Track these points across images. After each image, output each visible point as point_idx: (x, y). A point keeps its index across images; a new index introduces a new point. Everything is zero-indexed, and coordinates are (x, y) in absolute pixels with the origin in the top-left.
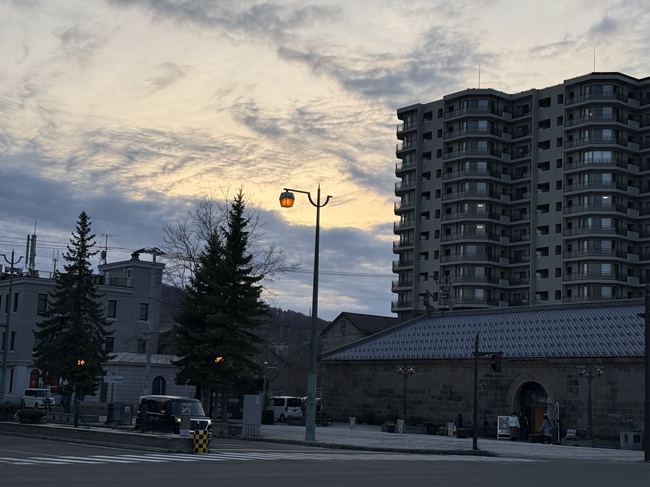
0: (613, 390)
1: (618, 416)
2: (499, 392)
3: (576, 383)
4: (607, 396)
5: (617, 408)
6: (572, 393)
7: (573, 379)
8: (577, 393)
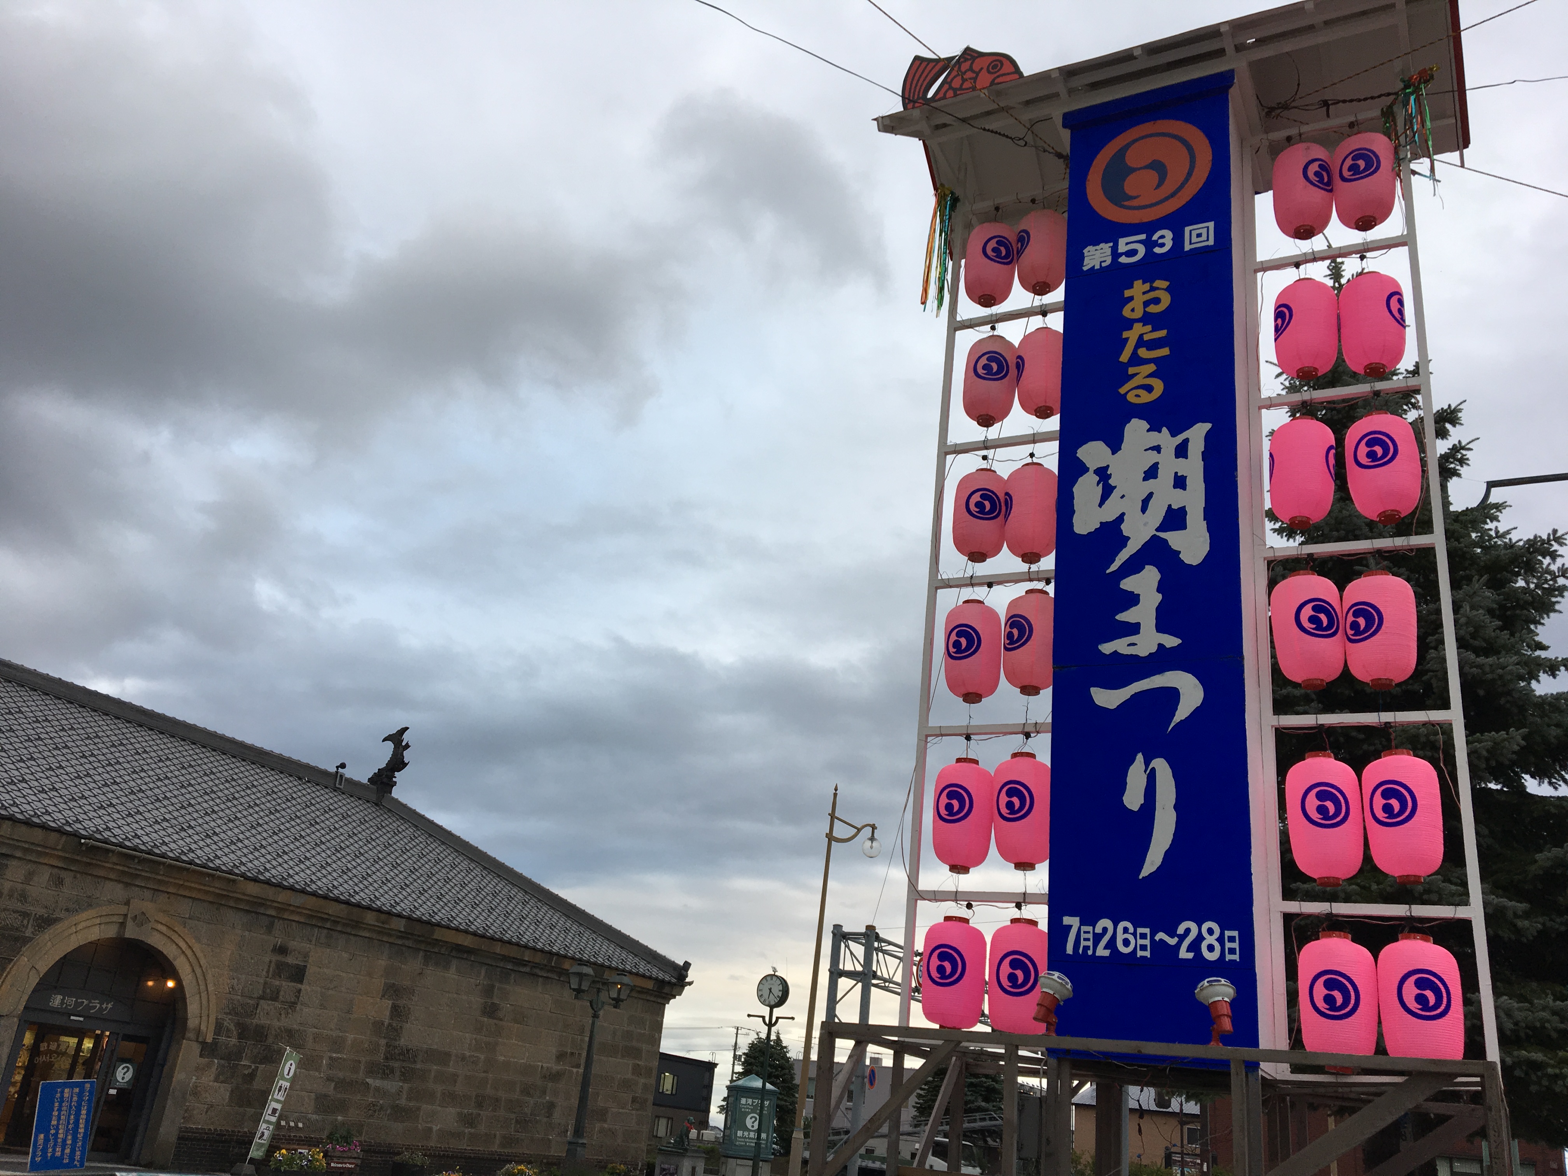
0: (397, 1012)
1: (391, 1085)
3: (298, 974)
4: (378, 1025)
5: (396, 1065)
6: (278, 1005)
7: (290, 960)
8: (293, 1005)
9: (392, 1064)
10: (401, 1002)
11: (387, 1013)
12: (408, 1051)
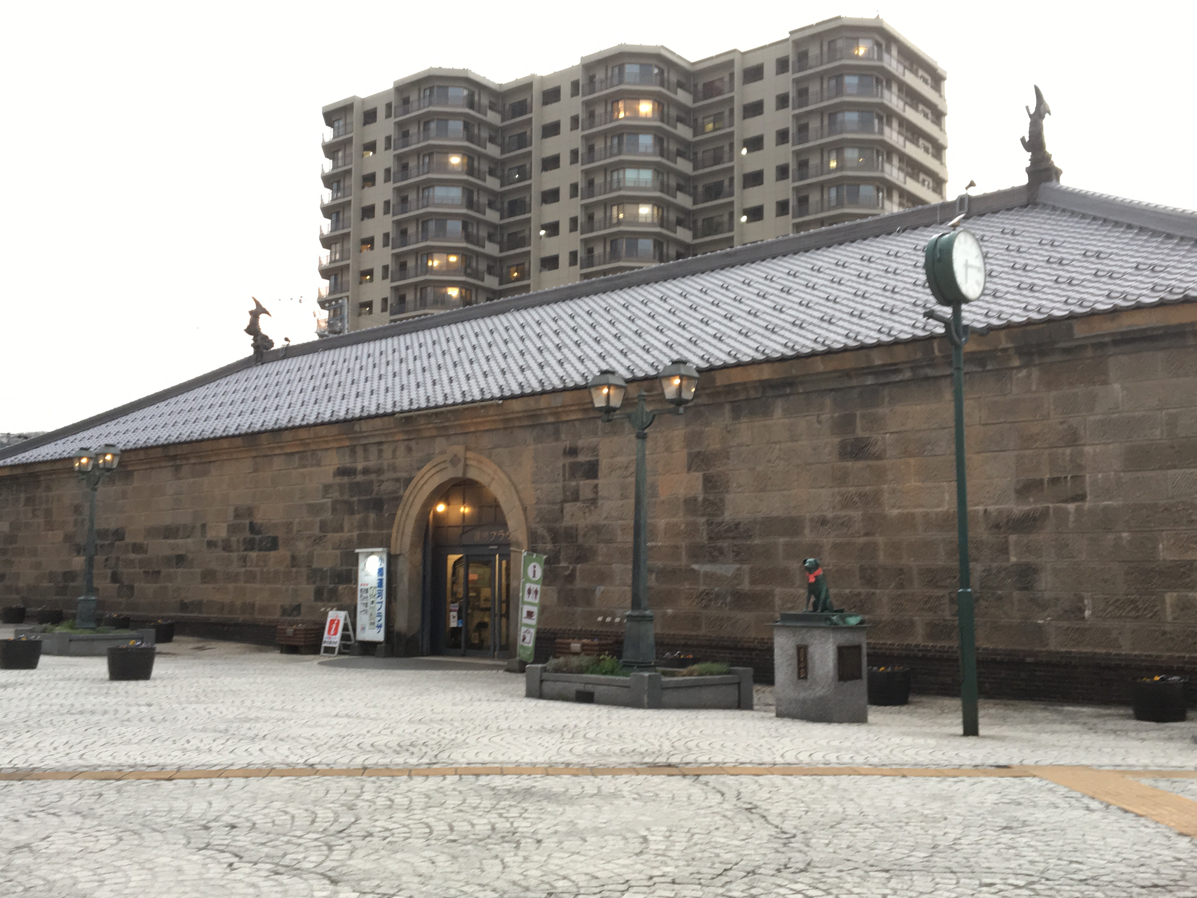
0: (709, 483)
1: (726, 570)
2: (372, 516)
3: (593, 471)
4: (690, 504)
5: (724, 544)
6: (579, 504)
7: (582, 458)
8: (594, 501)
9: (719, 544)
10: (713, 471)
11: (700, 487)
12: (737, 525)
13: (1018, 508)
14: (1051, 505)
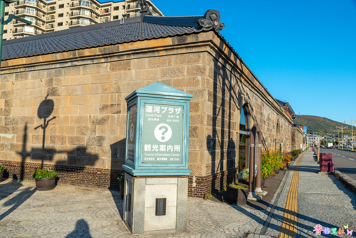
0: (7, 103)
9: (8, 126)
10: (8, 99)
11: (4, 105)
13: (100, 116)
14: (110, 115)
